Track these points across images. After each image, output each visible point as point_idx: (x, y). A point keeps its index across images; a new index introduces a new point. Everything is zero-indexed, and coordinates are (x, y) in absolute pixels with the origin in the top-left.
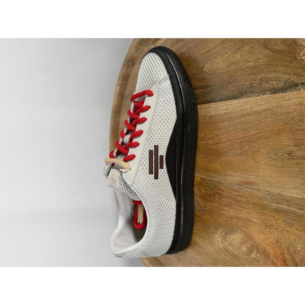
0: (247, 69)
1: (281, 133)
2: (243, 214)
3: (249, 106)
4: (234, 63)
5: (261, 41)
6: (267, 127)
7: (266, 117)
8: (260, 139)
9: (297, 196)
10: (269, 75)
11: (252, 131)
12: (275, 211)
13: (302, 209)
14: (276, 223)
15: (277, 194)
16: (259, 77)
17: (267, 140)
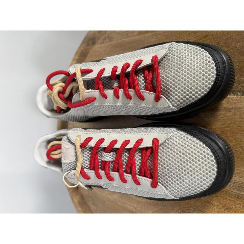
5: (236, 47)
7: (235, 114)
12: (236, 197)
14: (236, 207)
15: (239, 182)
17: (233, 135)
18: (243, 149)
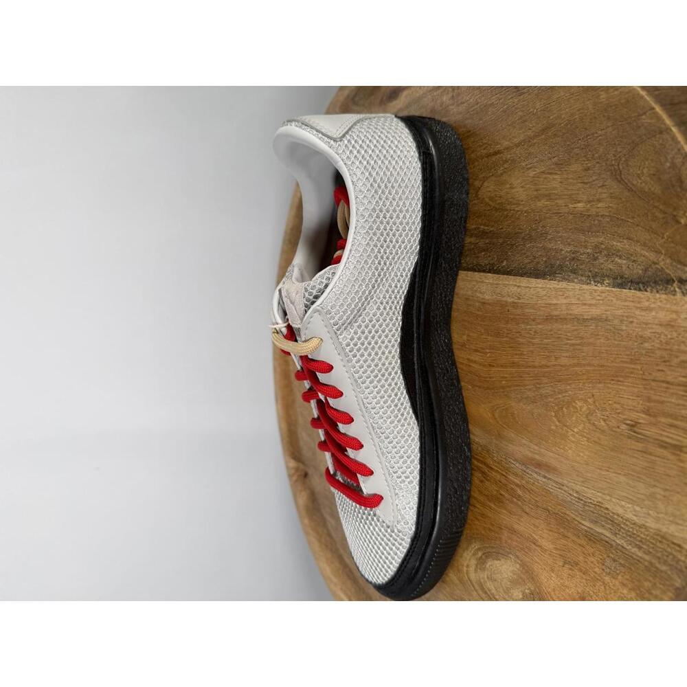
0: (571, 217)
1: (621, 376)
2: (524, 526)
3: (565, 301)
4: (546, 196)
5: (607, 160)
6: (596, 357)
7: (596, 333)
8: (578, 380)
9: (635, 518)
10: (615, 243)
11: (564, 357)
12: (586, 536)
13: (640, 548)
14: (586, 562)
15: (595, 503)
16: (594, 240)
17: (590, 385)
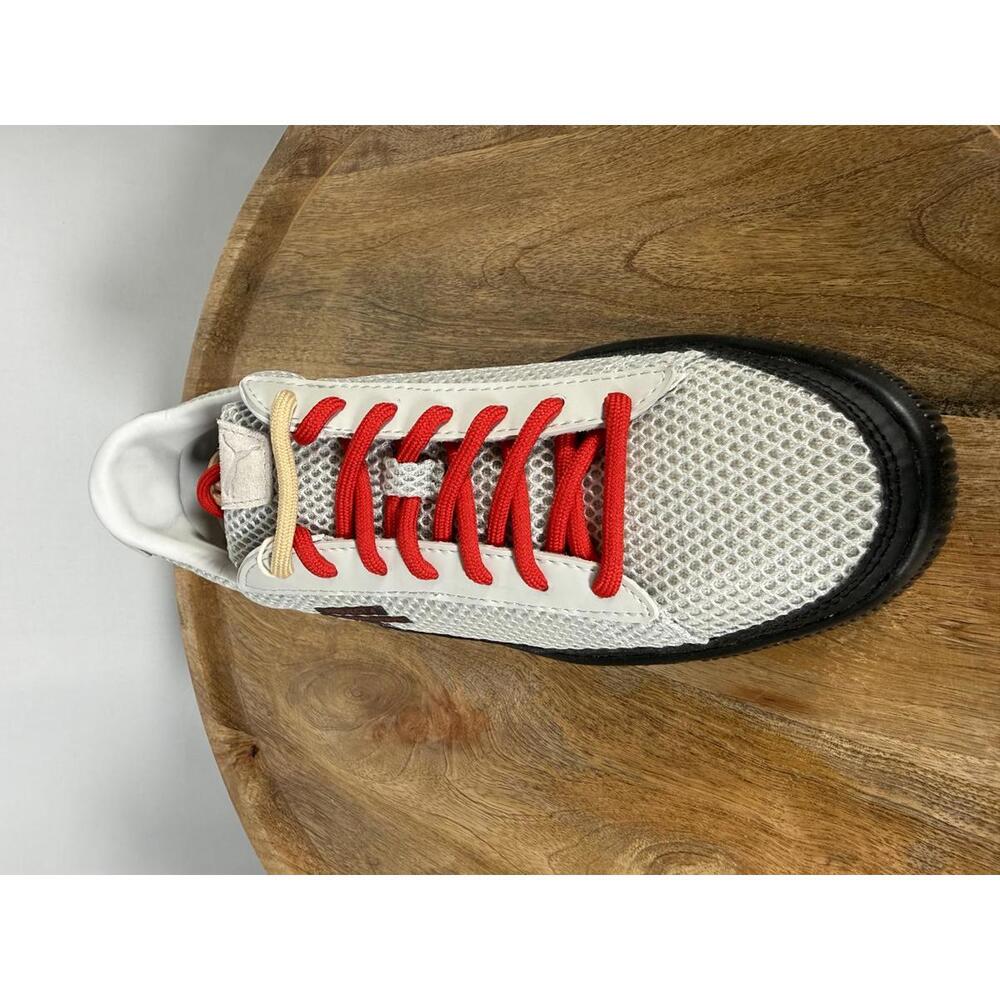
2: (743, 804)
4: (773, 267)
9: (968, 776)
12: (872, 812)
14: (873, 854)
15: (888, 756)
16: (871, 338)
18: (905, 625)
